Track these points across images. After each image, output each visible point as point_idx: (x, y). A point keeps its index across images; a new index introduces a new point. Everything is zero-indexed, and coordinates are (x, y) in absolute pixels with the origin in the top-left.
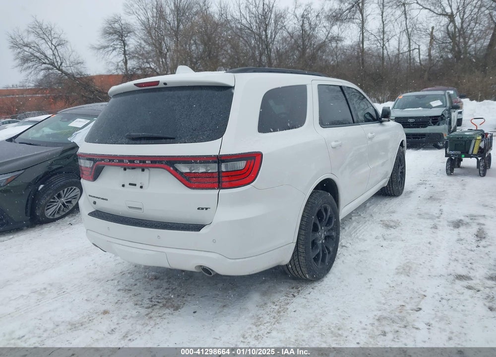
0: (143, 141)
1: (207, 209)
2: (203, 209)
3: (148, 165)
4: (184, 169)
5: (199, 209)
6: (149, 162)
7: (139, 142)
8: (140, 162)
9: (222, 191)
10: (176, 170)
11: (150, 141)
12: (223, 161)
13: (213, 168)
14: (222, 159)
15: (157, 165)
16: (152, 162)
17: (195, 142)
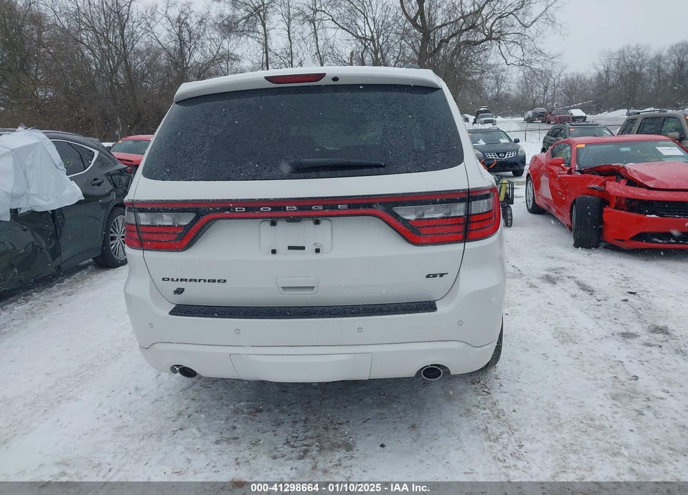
0: (322, 173)
1: (442, 275)
2: (435, 276)
3: (341, 212)
4: (409, 214)
5: (428, 276)
6: (345, 206)
7: (314, 174)
8: (324, 209)
9: (469, 245)
10: (397, 216)
11: (340, 173)
12: (475, 199)
13: (459, 210)
14: (474, 195)
15: (361, 210)
16: (349, 207)
17: (425, 170)
